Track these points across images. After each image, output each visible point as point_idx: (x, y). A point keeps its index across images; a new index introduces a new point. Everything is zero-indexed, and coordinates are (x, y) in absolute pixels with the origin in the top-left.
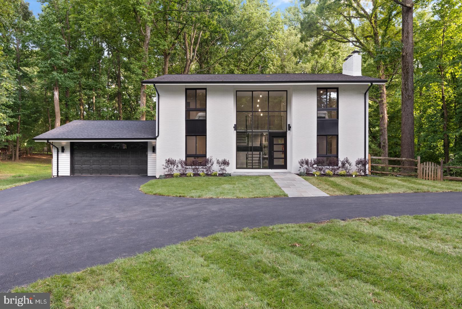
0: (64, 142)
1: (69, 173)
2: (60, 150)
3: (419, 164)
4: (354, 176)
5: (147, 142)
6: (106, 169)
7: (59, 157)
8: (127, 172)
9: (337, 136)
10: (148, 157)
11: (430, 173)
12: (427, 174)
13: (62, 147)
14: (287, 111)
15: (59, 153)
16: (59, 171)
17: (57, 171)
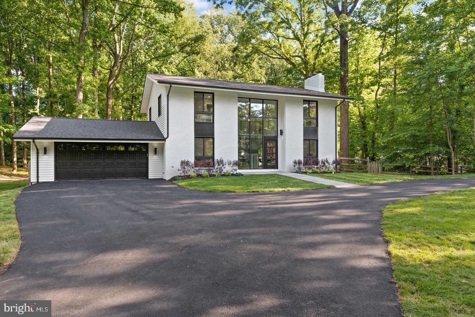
0: (46, 142)
1: (54, 178)
2: (41, 152)
3: (368, 163)
4: (333, 173)
5: (148, 143)
6: (99, 173)
7: (39, 159)
8: (124, 175)
9: (317, 140)
10: (149, 159)
11: (375, 170)
12: (373, 170)
13: (44, 148)
14: (277, 118)
15: (40, 154)
16: (39, 176)
17: (36, 176)
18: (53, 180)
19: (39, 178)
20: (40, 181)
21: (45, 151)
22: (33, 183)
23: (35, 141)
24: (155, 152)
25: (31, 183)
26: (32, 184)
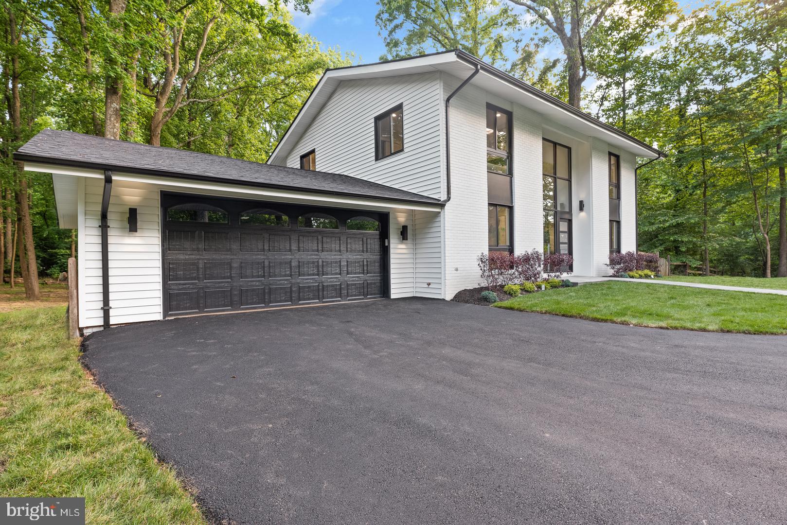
1: (159, 308)
2: (118, 224)
7: (111, 248)
9: (618, 222)
10: (392, 251)
13: (131, 210)
14: (570, 180)
15: (111, 232)
16: (111, 304)
17: (101, 305)
18: (159, 317)
19: (112, 312)
20: (113, 321)
21: (132, 220)
22: (87, 332)
23: (114, 178)
24: (404, 233)
25: (81, 330)
26: (82, 335)
